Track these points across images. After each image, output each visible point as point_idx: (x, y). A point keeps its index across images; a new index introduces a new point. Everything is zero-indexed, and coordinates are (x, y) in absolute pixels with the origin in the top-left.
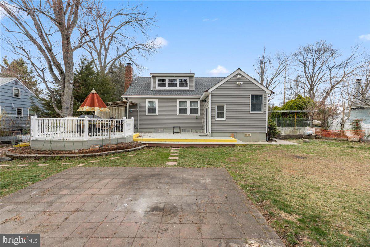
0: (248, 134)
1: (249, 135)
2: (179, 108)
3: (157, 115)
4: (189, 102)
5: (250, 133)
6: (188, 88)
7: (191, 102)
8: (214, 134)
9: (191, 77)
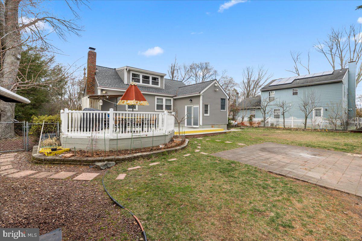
0: (219, 125)
2: (157, 104)
3: (137, 110)
4: (164, 99)
6: (159, 86)
7: (166, 100)
8: (204, 126)
9: (162, 77)
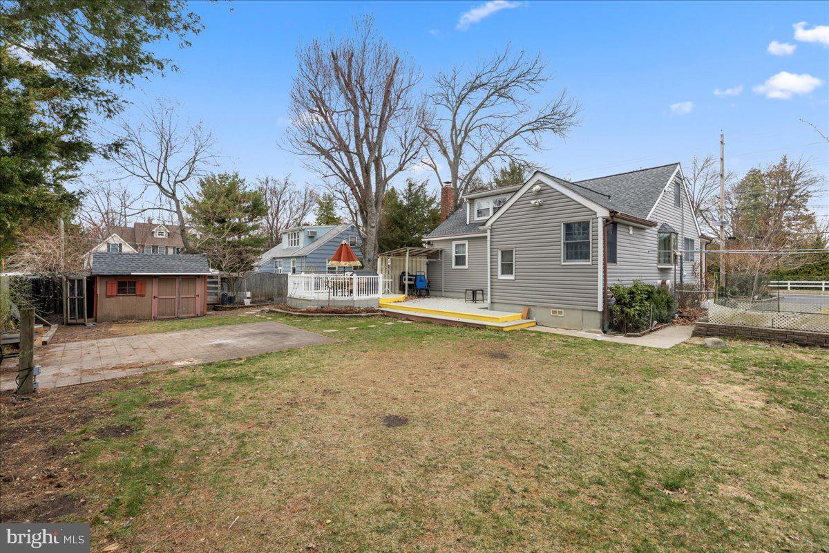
0: (557, 310)
1: (560, 313)
5: (562, 308)
8: (496, 305)
